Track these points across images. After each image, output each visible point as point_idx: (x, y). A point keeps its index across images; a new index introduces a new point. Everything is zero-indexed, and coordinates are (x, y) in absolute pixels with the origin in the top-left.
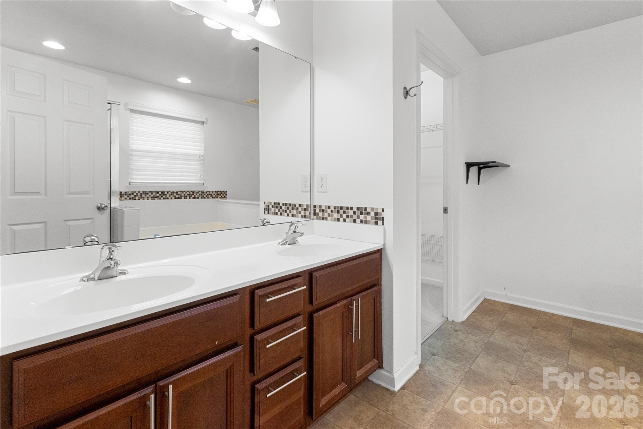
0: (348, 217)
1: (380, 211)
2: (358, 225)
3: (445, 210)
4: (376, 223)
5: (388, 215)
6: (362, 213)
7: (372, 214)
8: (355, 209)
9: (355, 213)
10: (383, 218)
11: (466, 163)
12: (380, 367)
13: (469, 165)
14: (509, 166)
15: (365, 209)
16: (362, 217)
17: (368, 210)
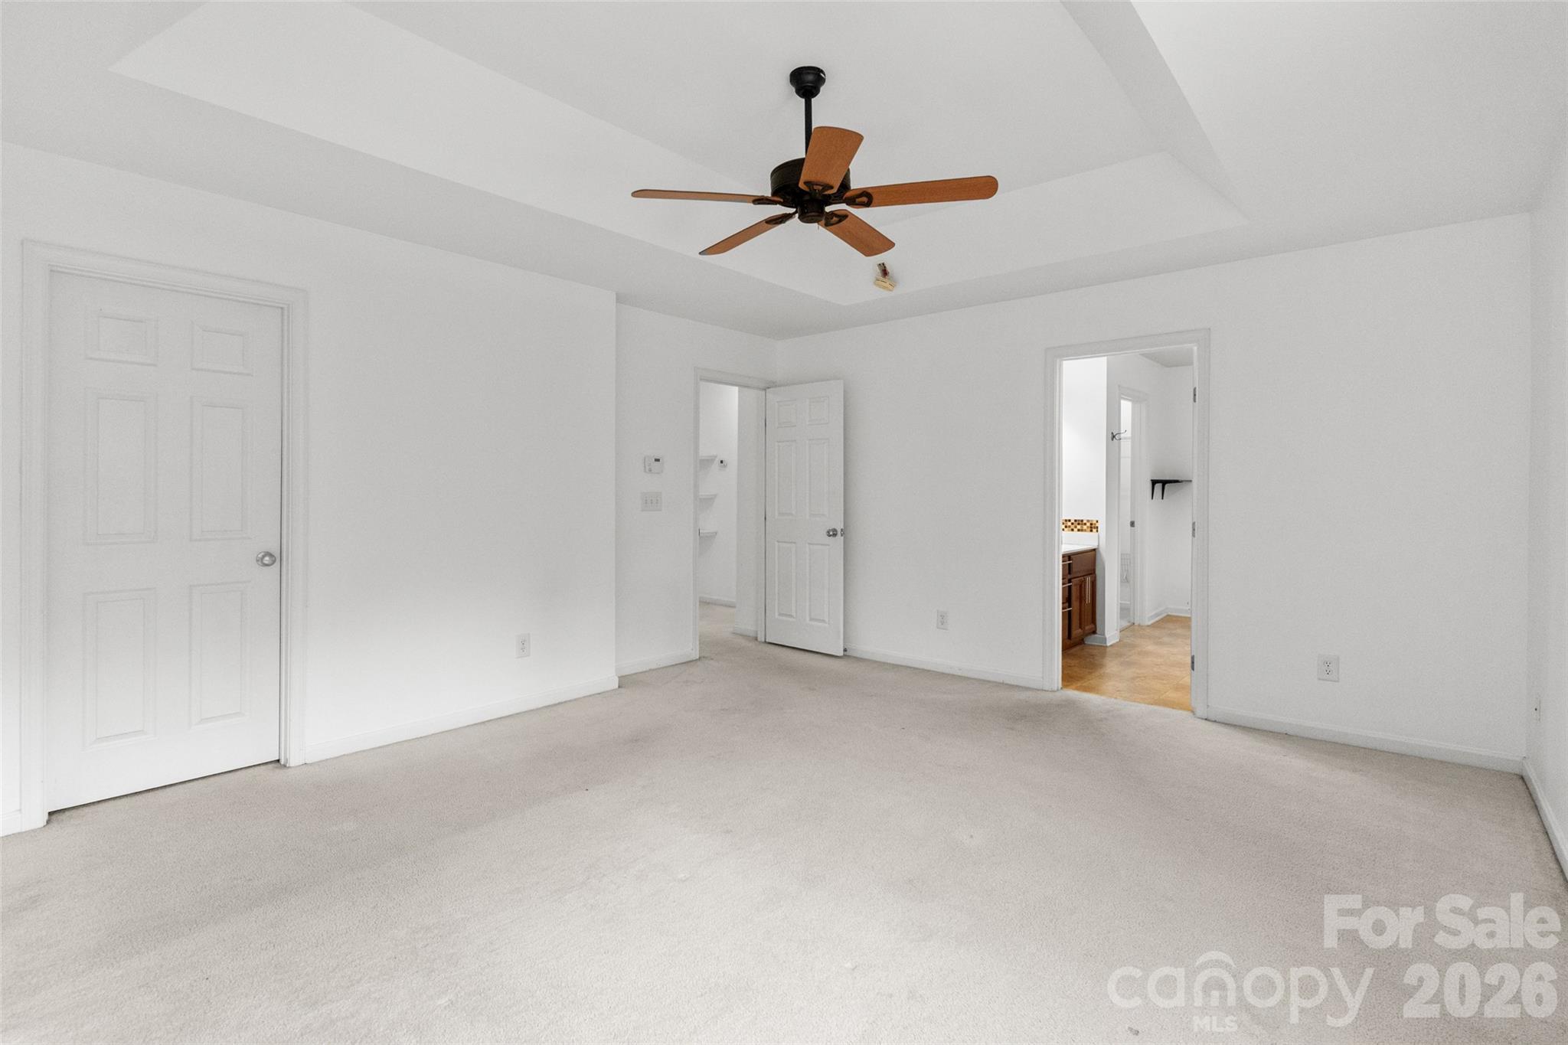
0: (1066, 527)
1: (1094, 522)
2: (1076, 532)
3: (1132, 524)
4: (1091, 531)
5: (1102, 526)
6: (1079, 524)
7: (1088, 524)
8: (1073, 521)
9: (1072, 524)
10: (1097, 527)
11: (1152, 480)
12: (1094, 632)
13: (1154, 482)
14: (1191, 481)
15: (1082, 521)
16: (1079, 527)
17: (1085, 522)
